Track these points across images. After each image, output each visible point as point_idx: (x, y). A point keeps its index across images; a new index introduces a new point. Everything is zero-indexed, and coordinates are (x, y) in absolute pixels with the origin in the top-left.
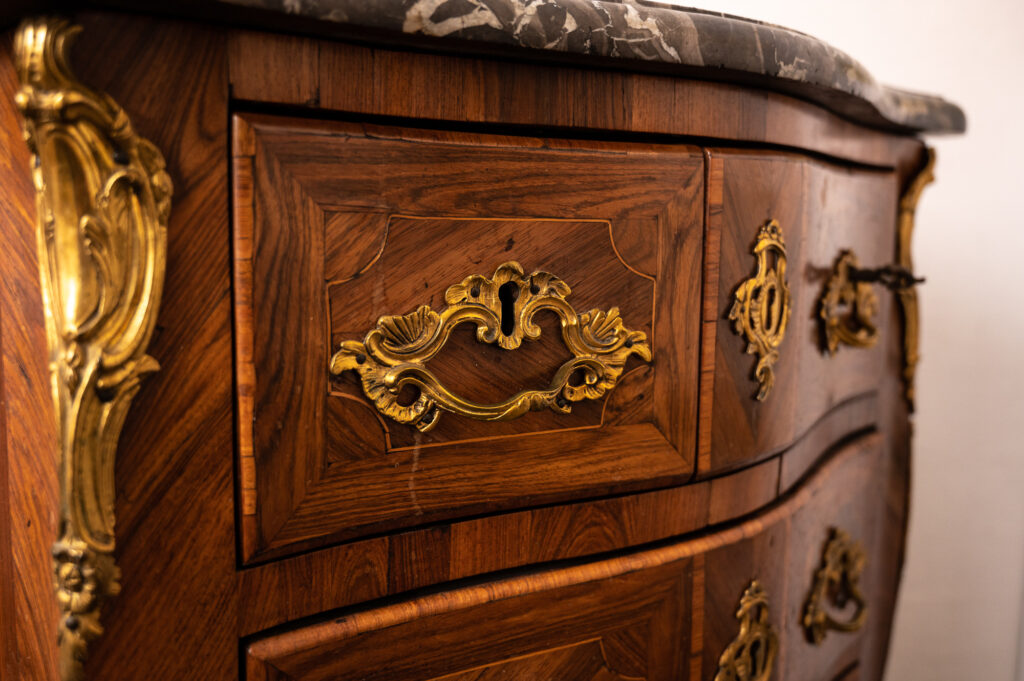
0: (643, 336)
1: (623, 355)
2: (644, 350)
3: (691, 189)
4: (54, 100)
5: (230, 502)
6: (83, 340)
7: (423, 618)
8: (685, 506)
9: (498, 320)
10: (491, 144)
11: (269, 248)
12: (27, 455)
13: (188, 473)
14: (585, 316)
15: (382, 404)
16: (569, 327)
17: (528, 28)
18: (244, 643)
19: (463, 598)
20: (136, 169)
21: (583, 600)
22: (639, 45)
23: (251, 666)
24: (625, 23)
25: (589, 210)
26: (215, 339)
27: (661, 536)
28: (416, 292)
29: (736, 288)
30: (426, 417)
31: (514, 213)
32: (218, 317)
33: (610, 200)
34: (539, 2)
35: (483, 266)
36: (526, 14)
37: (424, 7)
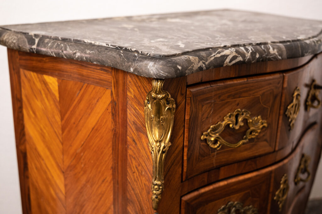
0: (266, 121)
1: (261, 126)
2: (266, 125)
3: (280, 85)
5: (181, 169)
6: (160, 141)
9: (234, 123)
12: (134, 158)
13: (174, 164)
14: (253, 119)
15: (210, 145)
16: (250, 122)
17: (249, 59)
18: (181, 197)
19: (222, 184)
20: (171, 105)
22: (272, 57)
23: (182, 202)
24: (269, 52)
25: (256, 94)
26: (180, 136)
28: (218, 119)
29: (288, 106)
30: (219, 147)
31: (240, 97)
32: (182, 131)
33: (261, 90)
34: (251, 51)
35: (232, 110)
36: (248, 55)
37: (228, 60)
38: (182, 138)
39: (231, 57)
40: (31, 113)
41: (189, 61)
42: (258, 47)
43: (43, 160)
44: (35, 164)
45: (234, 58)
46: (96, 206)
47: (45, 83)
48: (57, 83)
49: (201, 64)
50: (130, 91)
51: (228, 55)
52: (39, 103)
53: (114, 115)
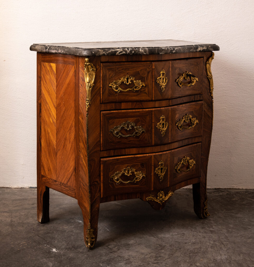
0: (144, 83)
1: (141, 85)
2: (144, 85)
3: (150, 67)
4: (88, 64)
5: (100, 97)
6: (89, 82)
7: (118, 112)
8: (151, 104)
9: (126, 81)
10: (126, 63)
12: (82, 93)
13: (96, 94)
14: (136, 81)
15: (114, 89)
16: (134, 82)
17: (128, 53)
18: (101, 111)
19: (123, 111)
20: (93, 69)
21: (137, 113)
22: (141, 53)
23: (101, 113)
24: (139, 51)
25: (137, 70)
26: (99, 83)
27: (148, 107)
28: (118, 79)
29: (157, 78)
30: (118, 91)
31: (128, 70)
32: (99, 81)
33: (140, 68)
34: (130, 50)
35: (125, 76)
36: (128, 52)
37: (118, 53)
38: (99, 84)
39: (119, 51)
40: (44, 82)
41: (98, 51)
42: (135, 49)
43: (48, 104)
44: (45, 108)
45: (121, 52)
46: (68, 121)
47: (51, 67)
48: (55, 66)
49: (104, 52)
50: (80, 65)
51: (118, 51)
52: (48, 77)
53: (75, 76)
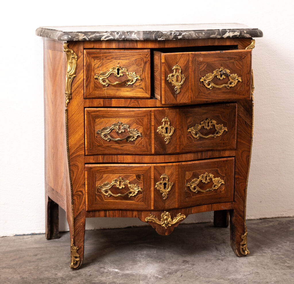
1: (136, 78)
2: (139, 78)
5: (83, 91)
6: (69, 72)
9: (117, 73)
10: (116, 50)
11: (87, 64)
13: (79, 87)
14: (130, 73)
15: (101, 82)
16: (127, 74)
18: (85, 108)
20: (74, 56)
21: (131, 113)
24: (131, 36)
25: (131, 59)
27: (146, 106)
30: (107, 84)
31: (119, 59)
32: (82, 71)
33: (133, 57)
34: (119, 34)
35: (115, 66)
36: (117, 36)
37: (104, 37)
42: (126, 33)
45: (108, 36)
49: (85, 37)
